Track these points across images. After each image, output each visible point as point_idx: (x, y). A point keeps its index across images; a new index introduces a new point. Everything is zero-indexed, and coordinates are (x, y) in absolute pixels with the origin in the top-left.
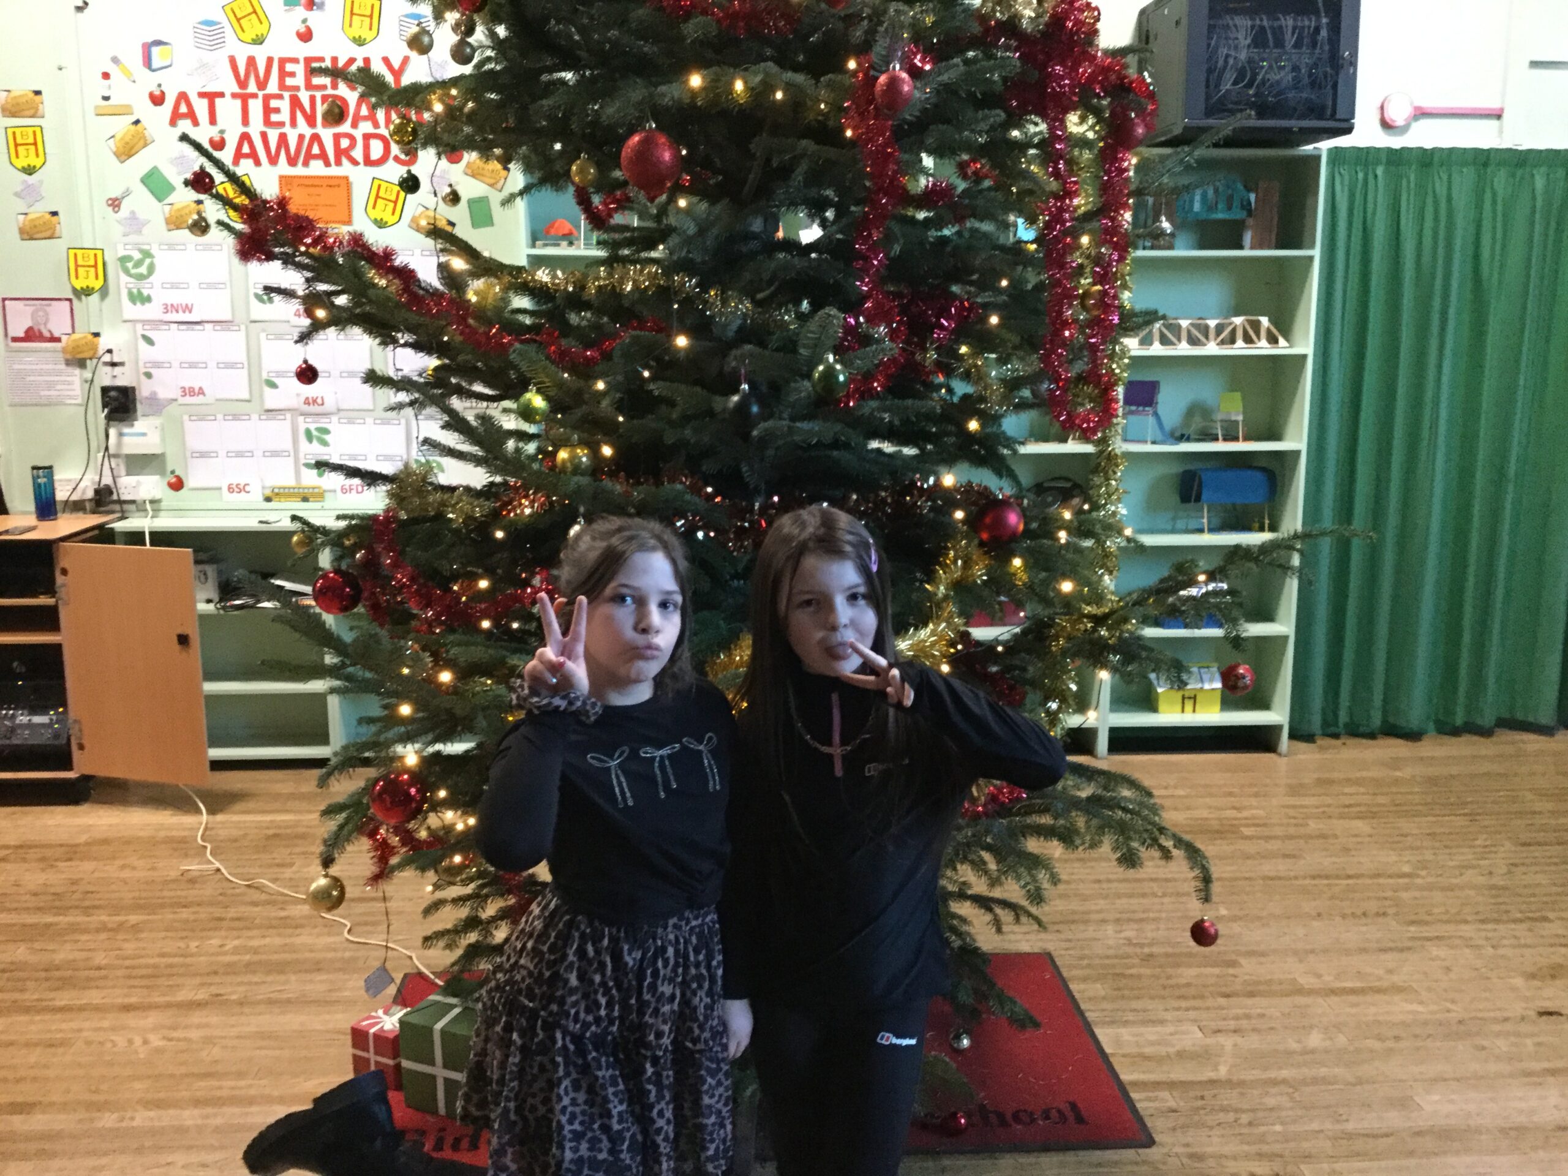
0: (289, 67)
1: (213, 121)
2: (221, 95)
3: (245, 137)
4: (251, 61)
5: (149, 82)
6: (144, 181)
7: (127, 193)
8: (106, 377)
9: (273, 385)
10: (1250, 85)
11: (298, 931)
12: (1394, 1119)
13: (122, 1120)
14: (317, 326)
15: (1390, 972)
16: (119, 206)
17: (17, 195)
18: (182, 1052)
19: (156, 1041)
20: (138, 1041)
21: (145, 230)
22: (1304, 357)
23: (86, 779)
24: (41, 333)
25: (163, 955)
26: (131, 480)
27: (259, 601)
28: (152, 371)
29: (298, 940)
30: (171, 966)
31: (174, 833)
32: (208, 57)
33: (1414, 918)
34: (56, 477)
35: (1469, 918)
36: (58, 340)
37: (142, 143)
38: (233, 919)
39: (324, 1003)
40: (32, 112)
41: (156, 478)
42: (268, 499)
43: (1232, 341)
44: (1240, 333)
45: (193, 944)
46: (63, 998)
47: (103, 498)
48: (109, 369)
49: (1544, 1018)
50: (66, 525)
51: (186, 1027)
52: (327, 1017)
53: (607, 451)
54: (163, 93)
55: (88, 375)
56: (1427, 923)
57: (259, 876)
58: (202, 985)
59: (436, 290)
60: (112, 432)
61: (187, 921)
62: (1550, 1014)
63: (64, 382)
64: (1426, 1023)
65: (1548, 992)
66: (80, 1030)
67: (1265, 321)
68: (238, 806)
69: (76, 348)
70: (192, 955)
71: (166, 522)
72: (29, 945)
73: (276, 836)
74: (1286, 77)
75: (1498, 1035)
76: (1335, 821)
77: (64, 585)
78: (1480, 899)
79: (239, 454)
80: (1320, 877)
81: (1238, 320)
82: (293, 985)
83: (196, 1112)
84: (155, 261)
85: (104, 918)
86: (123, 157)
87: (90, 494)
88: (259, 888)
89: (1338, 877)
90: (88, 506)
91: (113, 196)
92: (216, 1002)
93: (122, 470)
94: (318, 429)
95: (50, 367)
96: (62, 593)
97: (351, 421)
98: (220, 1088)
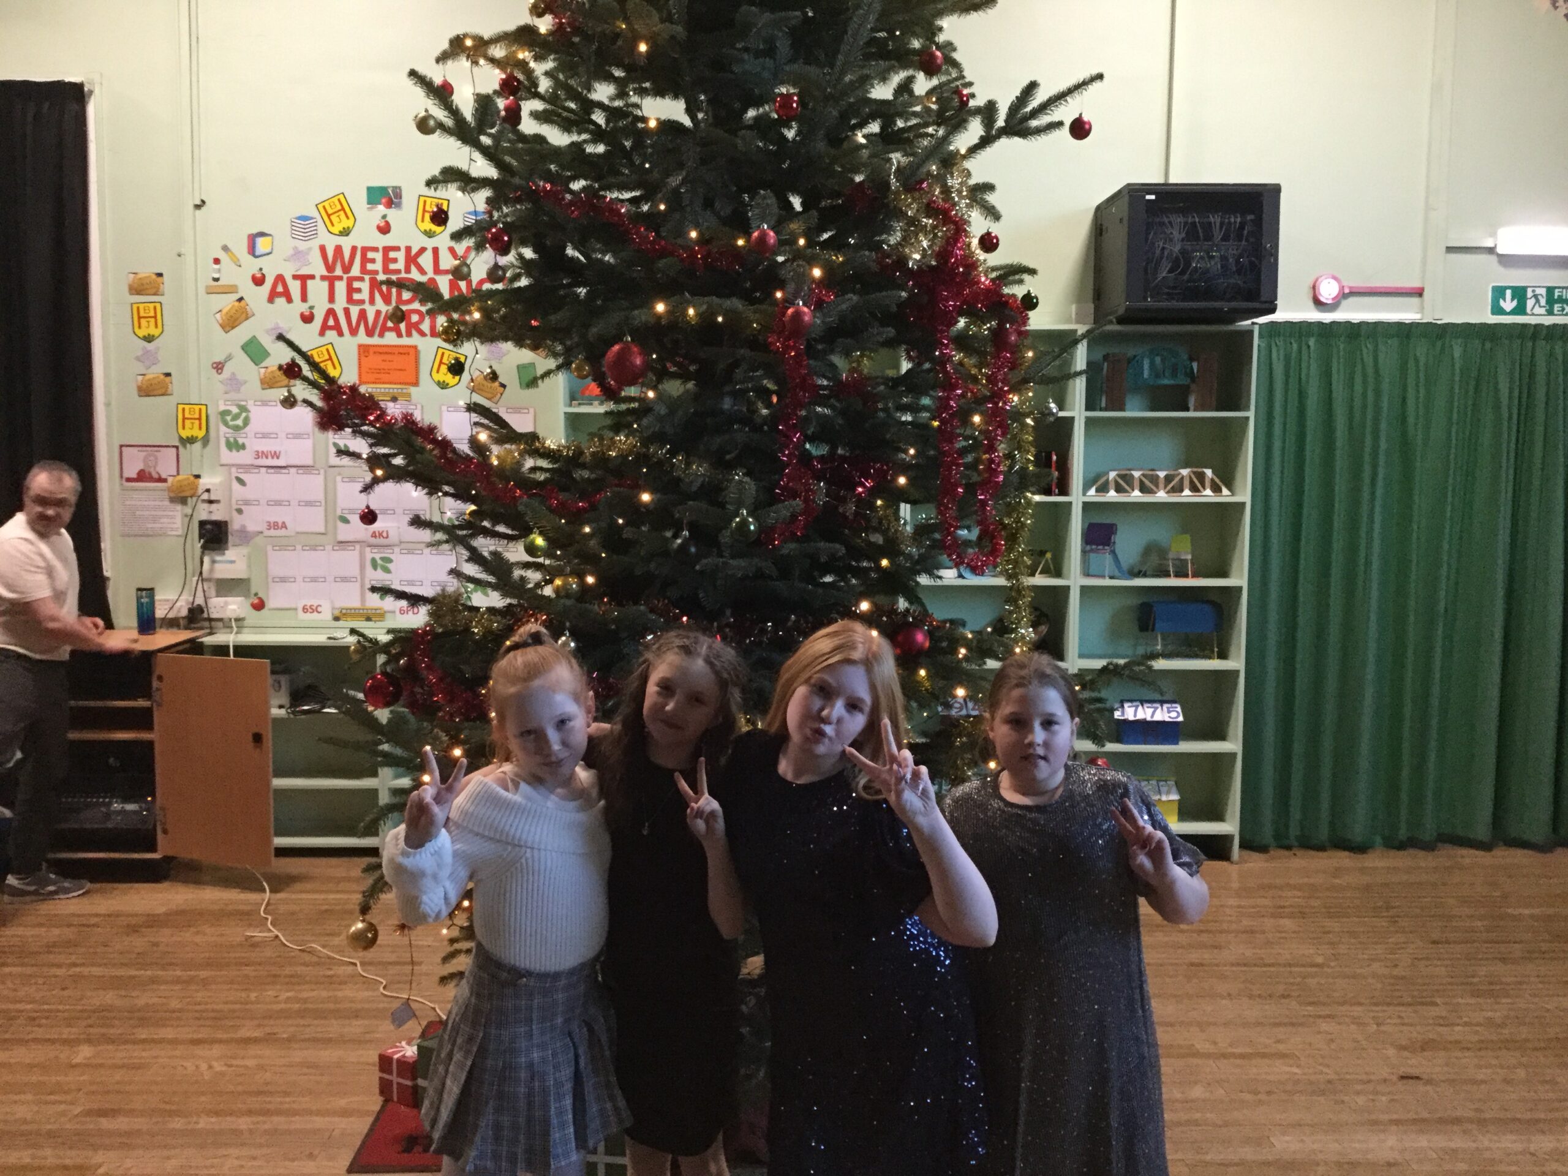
0: (370, 255)
1: (304, 299)
2: (312, 277)
3: (331, 312)
4: (338, 249)
5: (252, 266)
6: (244, 348)
7: (229, 358)
8: (204, 513)
9: (345, 521)
10: (1183, 273)
11: (344, 987)
12: (1248, 1153)
13: (189, 1123)
14: (376, 481)
15: (1278, 1041)
16: (222, 369)
17: (138, 359)
18: (241, 1075)
19: (218, 1067)
20: (204, 1066)
21: (243, 389)
22: (1243, 504)
23: (168, 859)
24: (150, 474)
25: (226, 1003)
26: (221, 600)
27: (324, 707)
28: (243, 507)
29: (340, 994)
30: (234, 1011)
31: (241, 907)
32: (302, 246)
33: (1311, 1000)
34: (157, 598)
35: (1363, 1001)
36: (165, 481)
37: (244, 316)
38: (286, 976)
39: (359, 1042)
40: (154, 291)
41: (240, 599)
42: (337, 619)
43: (1182, 491)
44: (1186, 483)
45: (253, 995)
46: (142, 1033)
47: (196, 616)
48: (206, 505)
49: (1405, 1081)
50: (162, 639)
51: (243, 1058)
52: (361, 1052)
53: (590, 580)
54: (264, 276)
55: (189, 511)
56: (1324, 1004)
57: (309, 941)
58: (259, 1026)
59: (468, 455)
60: (206, 559)
61: (247, 976)
62: (1412, 1078)
63: (167, 516)
64: (1297, 1082)
65: (1413, 1061)
66: (156, 1057)
67: (1209, 472)
68: (298, 886)
69: (180, 488)
70: (252, 1003)
71: (249, 638)
72: (116, 992)
73: (326, 911)
74: (1215, 266)
75: (1358, 1093)
76: (1266, 920)
77: (158, 689)
78: (1379, 986)
79: (314, 580)
80: (1238, 964)
81: (1185, 472)
82: (334, 1028)
83: (248, 1119)
84: (251, 415)
85: (178, 973)
86: (227, 329)
87: (184, 612)
88: (311, 952)
89: (1255, 965)
90: (182, 622)
91: (217, 360)
92: (269, 1039)
93: (213, 592)
94: (382, 559)
95: (157, 503)
96: (156, 696)
97: (410, 552)
98: (270, 1102)
